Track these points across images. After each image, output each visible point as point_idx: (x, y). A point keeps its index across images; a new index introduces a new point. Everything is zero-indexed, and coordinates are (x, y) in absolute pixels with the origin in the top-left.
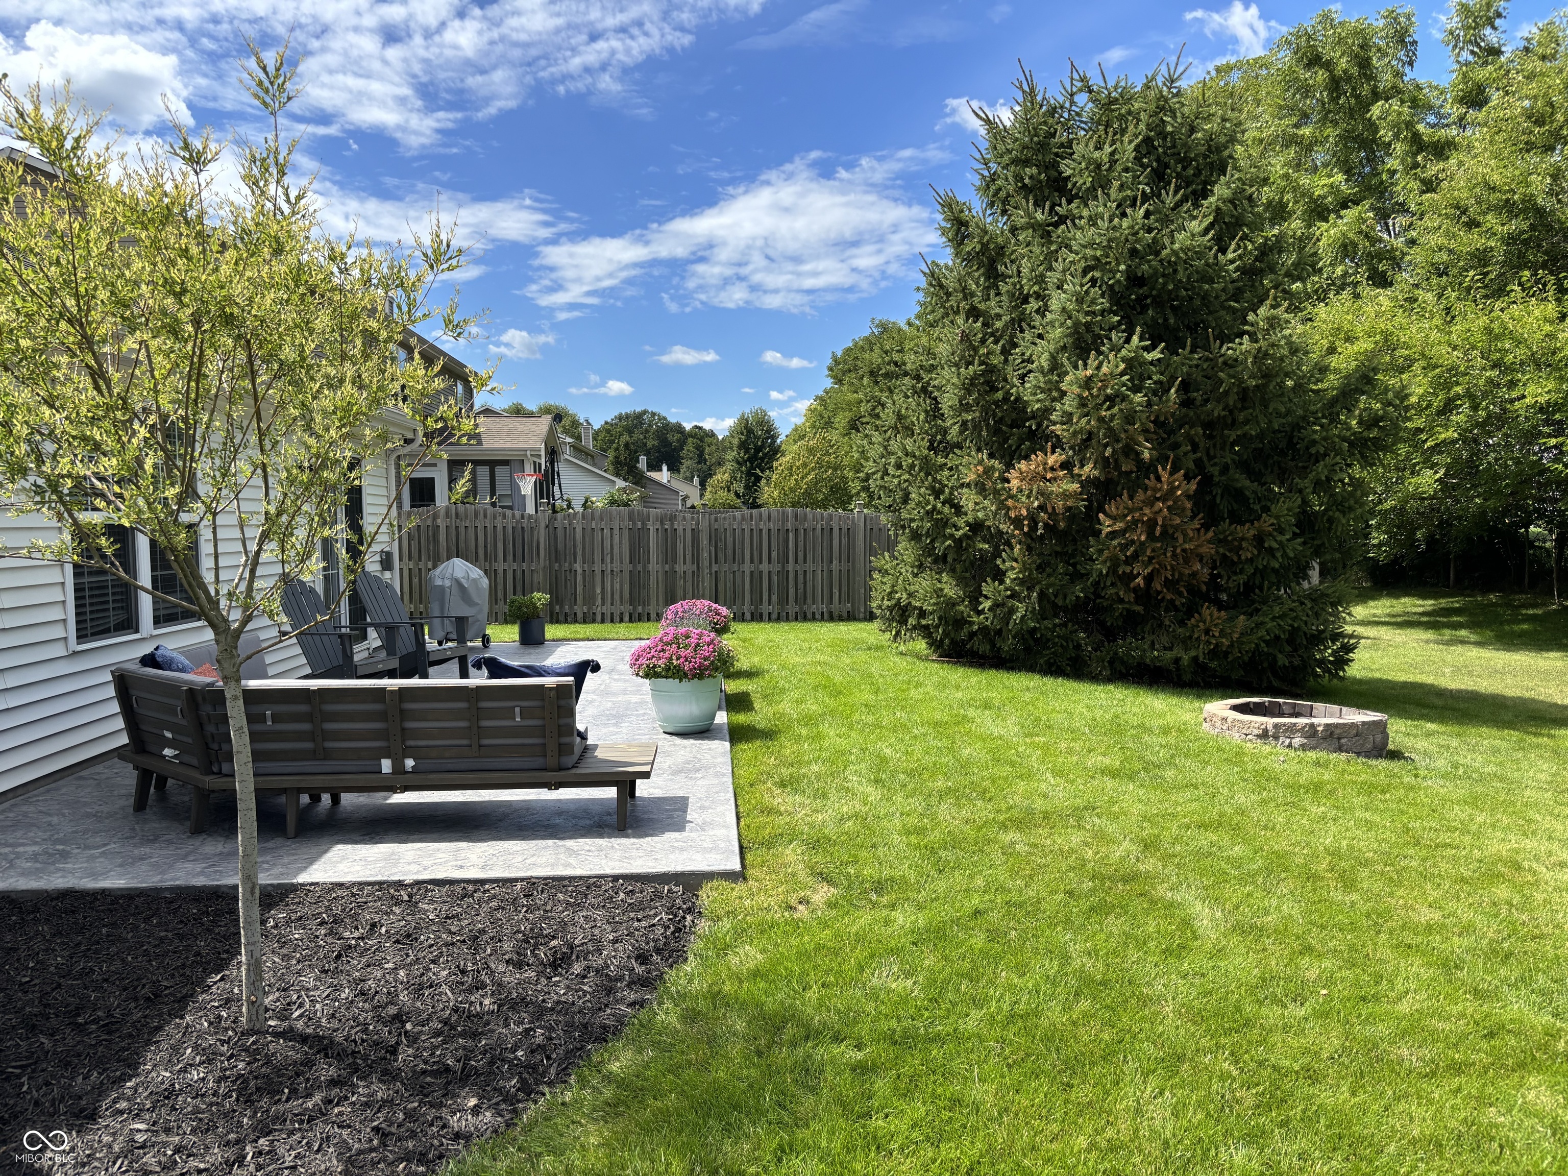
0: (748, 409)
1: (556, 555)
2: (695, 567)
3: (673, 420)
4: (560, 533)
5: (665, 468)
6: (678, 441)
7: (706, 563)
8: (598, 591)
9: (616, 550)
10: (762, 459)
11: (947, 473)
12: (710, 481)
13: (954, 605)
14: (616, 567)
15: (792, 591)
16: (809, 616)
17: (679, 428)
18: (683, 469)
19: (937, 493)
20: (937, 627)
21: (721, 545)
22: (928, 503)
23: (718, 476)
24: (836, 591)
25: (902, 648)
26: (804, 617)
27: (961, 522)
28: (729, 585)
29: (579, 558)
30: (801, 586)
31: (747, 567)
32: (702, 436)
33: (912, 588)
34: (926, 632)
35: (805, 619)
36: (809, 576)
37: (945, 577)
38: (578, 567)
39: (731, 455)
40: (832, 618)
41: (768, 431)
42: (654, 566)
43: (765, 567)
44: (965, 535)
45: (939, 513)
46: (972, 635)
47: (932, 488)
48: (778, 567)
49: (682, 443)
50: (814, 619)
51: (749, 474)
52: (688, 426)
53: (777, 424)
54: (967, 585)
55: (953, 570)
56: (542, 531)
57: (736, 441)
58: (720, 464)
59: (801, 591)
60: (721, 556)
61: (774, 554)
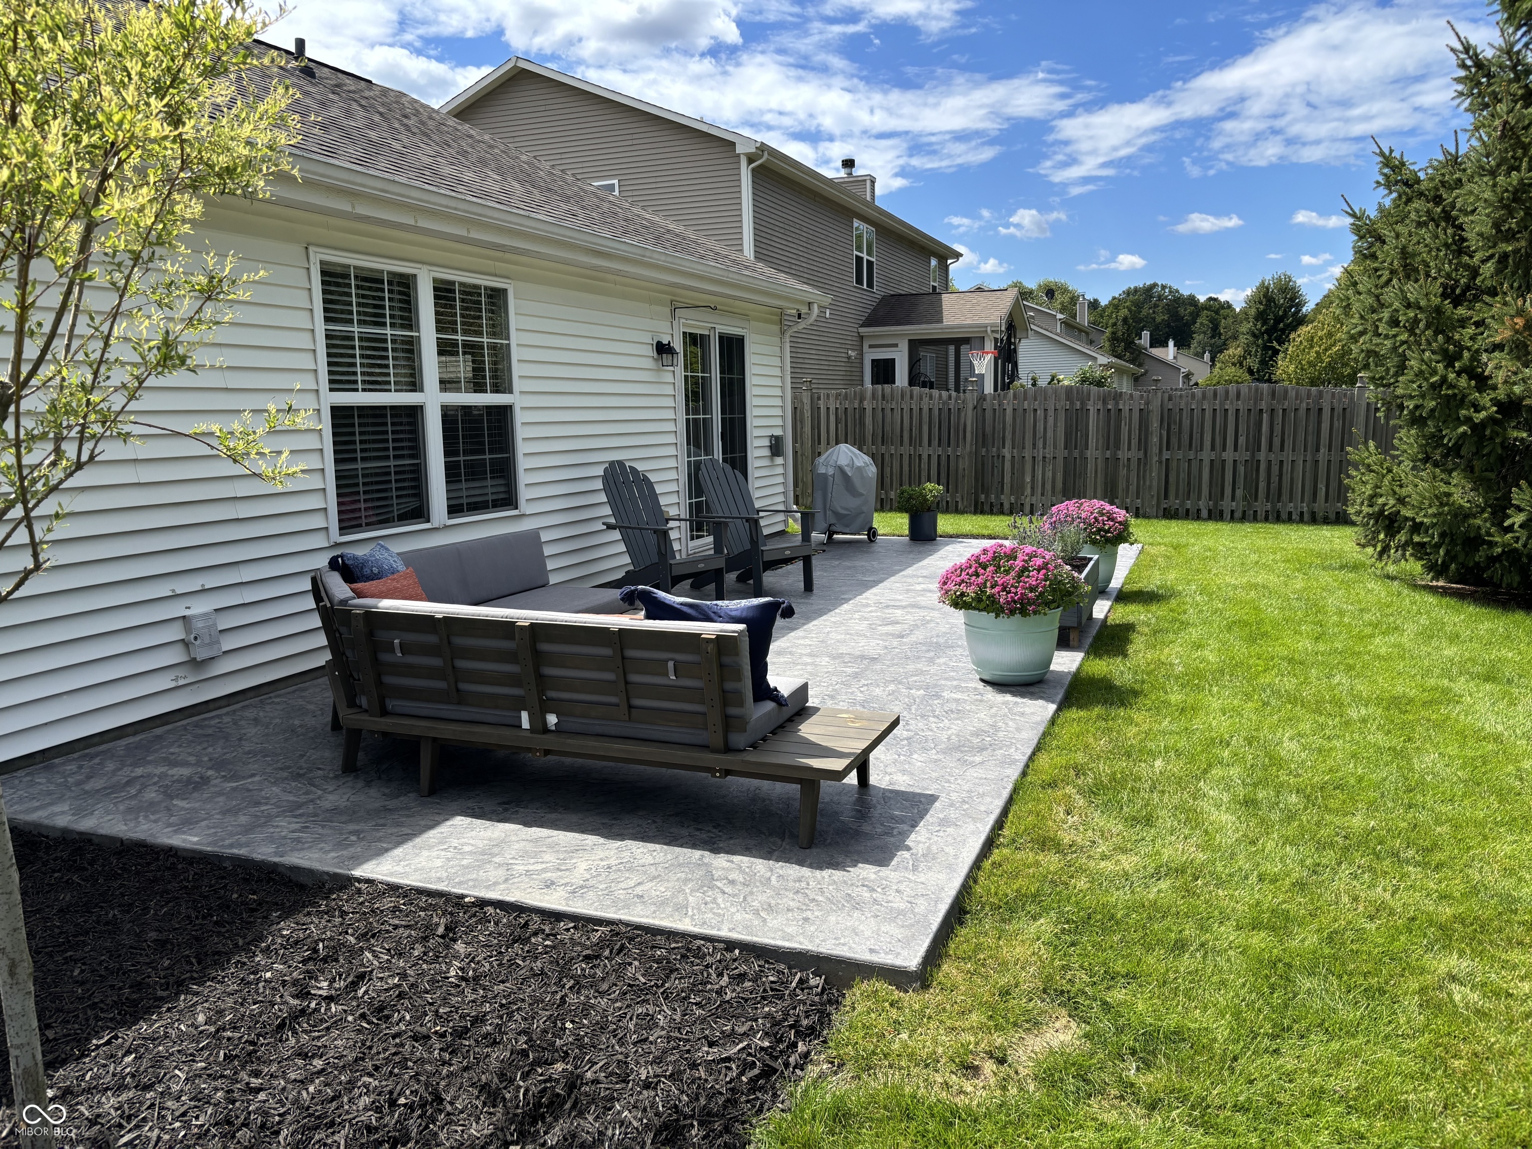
0: (1268, 276)
1: (983, 438)
2: (1141, 454)
3: (1185, 292)
4: (989, 414)
5: (1171, 343)
6: (1191, 314)
7: (1155, 450)
8: (1028, 479)
9: (1050, 434)
10: (1283, 331)
11: (1471, 330)
12: (1221, 357)
13: (1467, 516)
14: (1049, 453)
15: (1262, 485)
16: (1284, 516)
17: (1192, 300)
18: (1194, 344)
19: (1450, 359)
20: (1437, 546)
21: (1175, 428)
22: (1434, 372)
23: (1231, 351)
24: (1322, 487)
25: (1391, 569)
26: (1277, 517)
27: (1485, 399)
28: (1183, 475)
29: (1008, 443)
30: (1275, 479)
31: (1207, 455)
32: (1217, 308)
33: (1404, 492)
34: (1420, 551)
35: (1278, 519)
36: (1287, 467)
37: (1456, 478)
38: (1007, 452)
39: (1245, 327)
40: (1314, 519)
41: (1292, 299)
42: (1092, 453)
43: (1229, 455)
44: (1491, 419)
45: (1451, 386)
46: (1493, 560)
47: (1444, 352)
48: (1247, 456)
49: (1195, 315)
50: (1290, 520)
51: (1266, 348)
52: (1202, 298)
53: (1303, 291)
54: (1489, 489)
55: (1469, 469)
56: (970, 413)
57: (1253, 312)
58: (1235, 338)
59: (1274, 485)
60: (1174, 441)
61: (1242, 440)
